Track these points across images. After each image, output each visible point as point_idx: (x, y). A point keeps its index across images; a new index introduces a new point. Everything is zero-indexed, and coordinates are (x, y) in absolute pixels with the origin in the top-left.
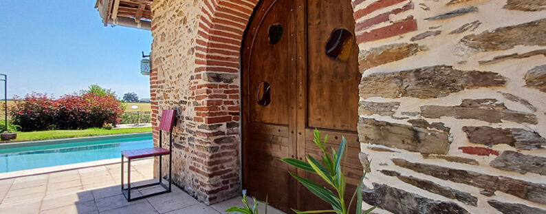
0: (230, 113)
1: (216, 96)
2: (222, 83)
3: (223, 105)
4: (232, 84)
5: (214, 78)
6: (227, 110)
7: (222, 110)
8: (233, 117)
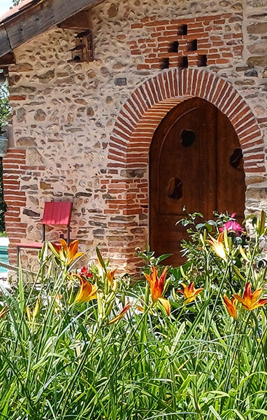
0: (142, 206)
1: (132, 190)
2: (136, 178)
3: (137, 198)
4: (143, 178)
5: (130, 174)
6: (139, 203)
7: (136, 203)
8: (143, 209)
